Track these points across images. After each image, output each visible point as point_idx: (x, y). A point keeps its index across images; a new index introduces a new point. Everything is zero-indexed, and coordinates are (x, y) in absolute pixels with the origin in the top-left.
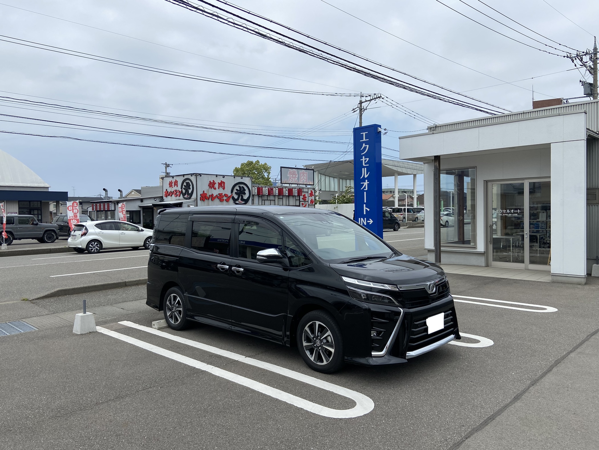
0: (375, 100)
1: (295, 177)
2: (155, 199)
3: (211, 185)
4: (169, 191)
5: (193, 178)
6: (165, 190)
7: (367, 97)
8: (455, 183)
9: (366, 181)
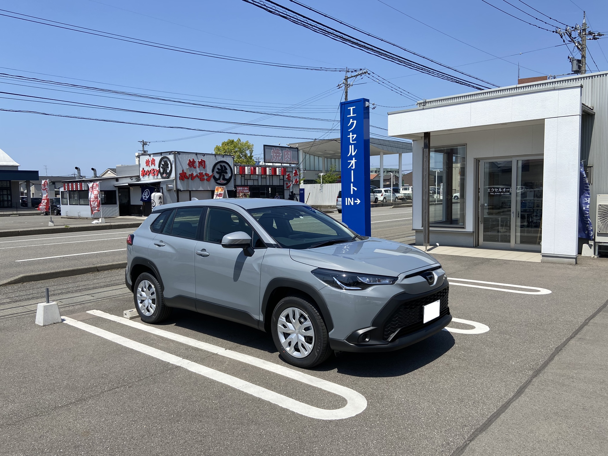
0: (360, 76)
1: (279, 156)
2: (132, 179)
3: (191, 164)
4: (146, 170)
5: (171, 157)
6: (141, 169)
7: (353, 72)
8: (444, 162)
9: (354, 158)
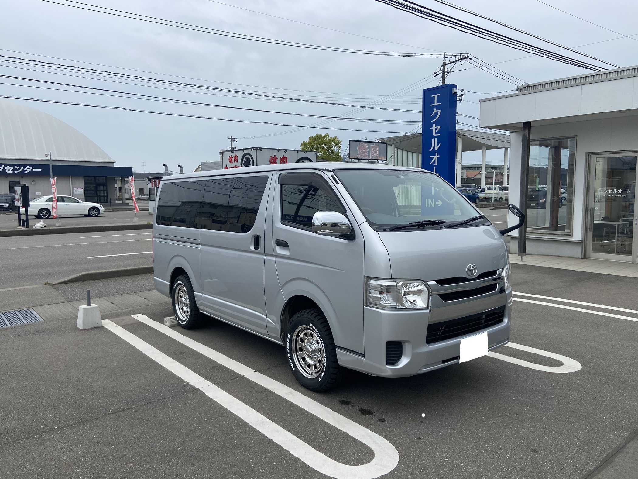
0: (461, 61)
1: (365, 152)
3: (273, 160)
5: (253, 153)
6: (224, 166)
7: (452, 57)
8: (551, 157)
9: (437, 153)
